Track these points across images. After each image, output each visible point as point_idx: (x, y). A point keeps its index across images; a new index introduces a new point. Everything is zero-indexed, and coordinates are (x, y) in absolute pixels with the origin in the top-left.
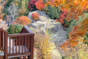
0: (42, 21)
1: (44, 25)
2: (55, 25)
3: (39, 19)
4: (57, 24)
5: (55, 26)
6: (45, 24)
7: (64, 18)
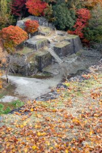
0: (44, 35)
1: (49, 42)
2: (69, 41)
3: (37, 31)
4: (73, 39)
5: (69, 43)
6: (51, 41)
7: (82, 27)
